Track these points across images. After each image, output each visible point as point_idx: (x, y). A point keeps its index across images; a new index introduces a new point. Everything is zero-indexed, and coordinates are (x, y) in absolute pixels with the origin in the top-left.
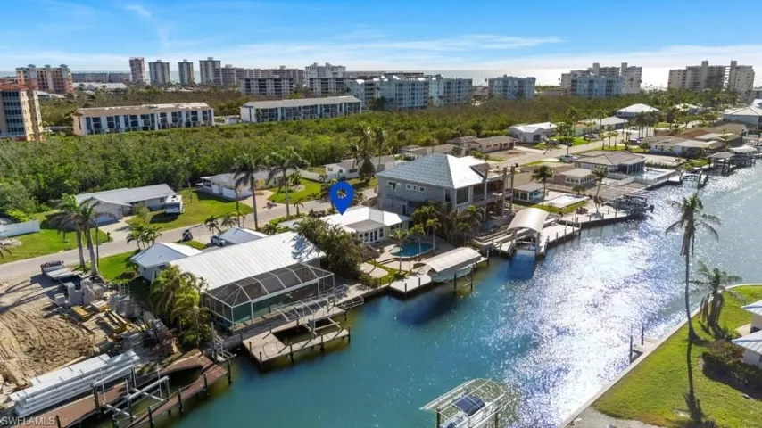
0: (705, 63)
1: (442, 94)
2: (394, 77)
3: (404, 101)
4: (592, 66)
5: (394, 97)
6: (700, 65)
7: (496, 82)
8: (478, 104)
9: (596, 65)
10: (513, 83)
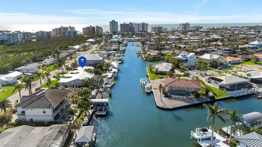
0: (91, 26)
1: (22, 37)
2: (5, 32)
3: (11, 41)
4: (61, 27)
5: (7, 39)
6: (90, 26)
7: (39, 33)
8: (34, 40)
9: (62, 26)
10: (45, 33)
